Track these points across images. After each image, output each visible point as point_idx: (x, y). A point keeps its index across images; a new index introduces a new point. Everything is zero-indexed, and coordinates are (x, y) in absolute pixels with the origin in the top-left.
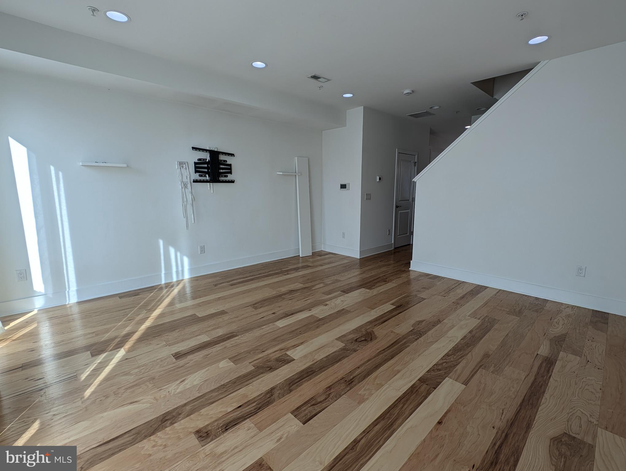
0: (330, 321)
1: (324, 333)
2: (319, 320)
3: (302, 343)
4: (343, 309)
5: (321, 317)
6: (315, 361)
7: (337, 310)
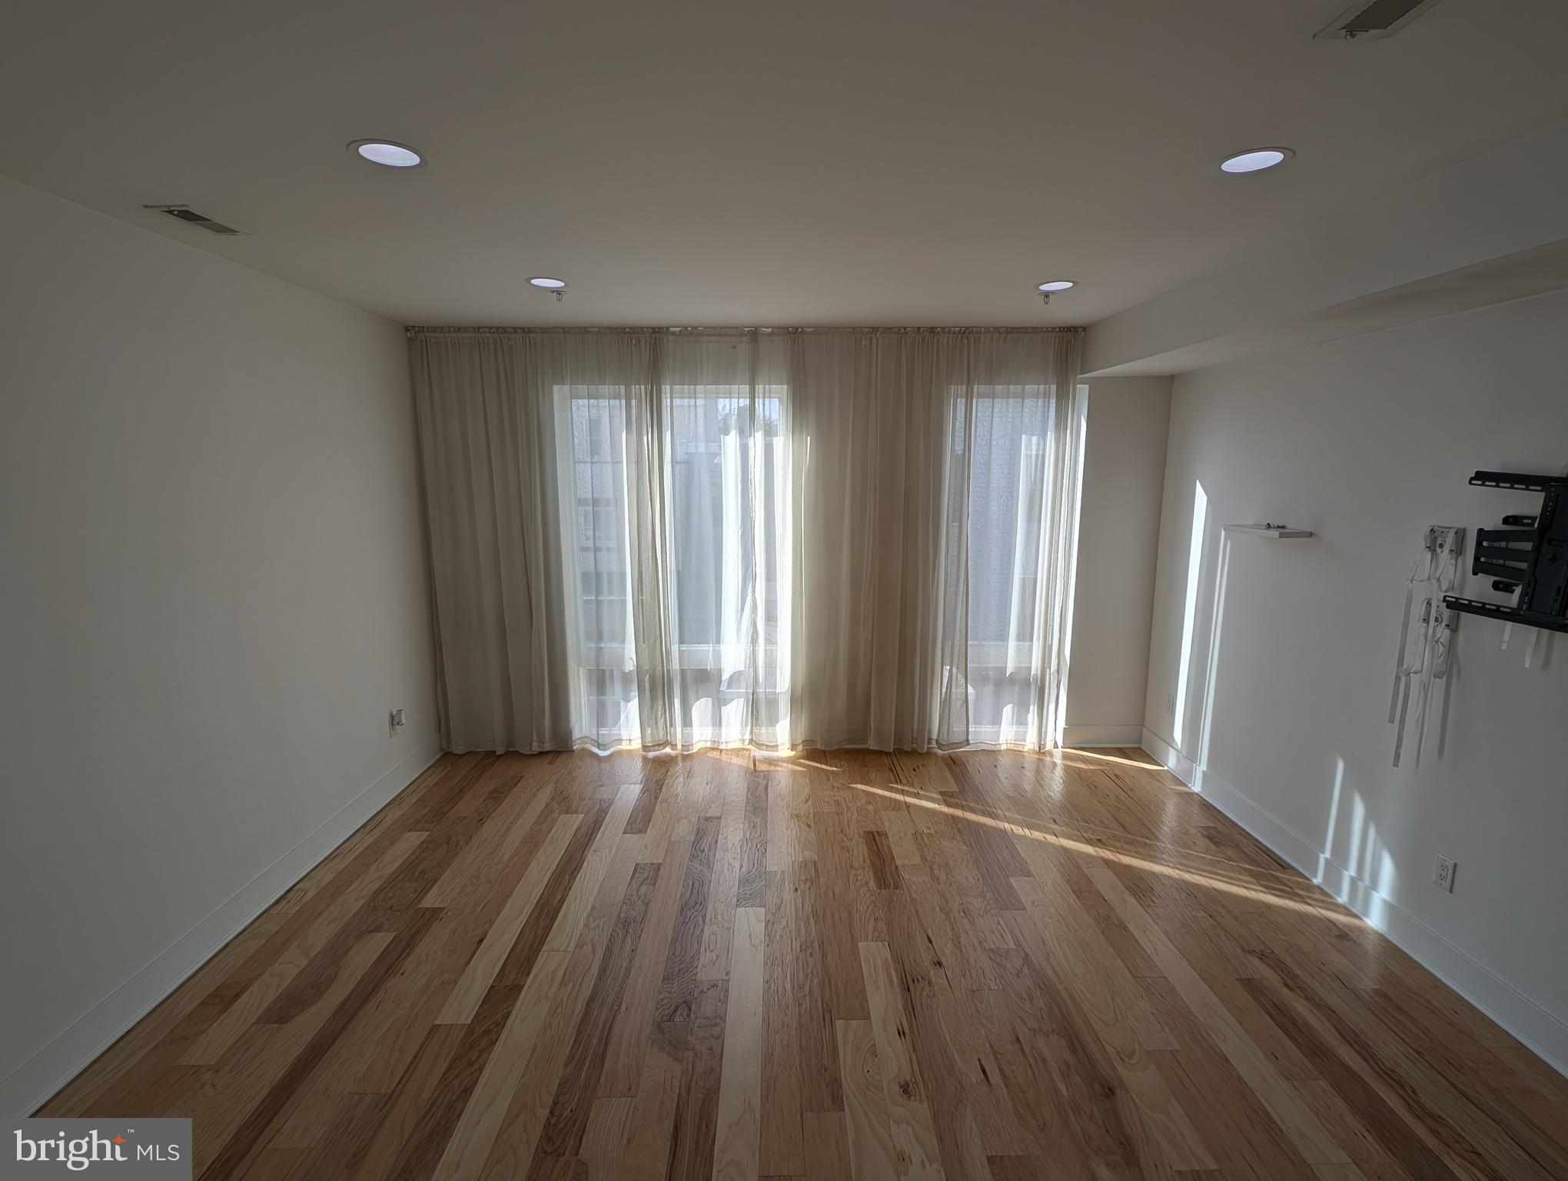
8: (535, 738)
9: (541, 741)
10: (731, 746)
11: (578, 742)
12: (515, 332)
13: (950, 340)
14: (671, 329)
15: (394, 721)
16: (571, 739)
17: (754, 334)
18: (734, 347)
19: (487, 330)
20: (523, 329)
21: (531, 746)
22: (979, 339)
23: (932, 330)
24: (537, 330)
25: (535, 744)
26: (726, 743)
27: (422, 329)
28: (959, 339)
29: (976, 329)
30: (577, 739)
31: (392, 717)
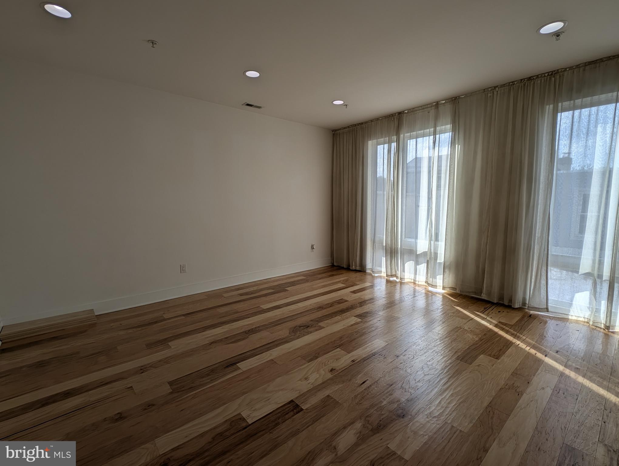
0: (328, 344)
1: (334, 333)
2: (340, 346)
3: (352, 325)
4: (310, 361)
5: (338, 349)
6: (340, 316)
7: (318, 359)
8: (354, 264)
9: (356, 266)
10: (420, 283)
11: (368, 270)
12: (358, 125)
13: (543, 81)
14: (405, 111)
15: (312, 247)
16: (366, 268)
17: (437, 105)
18: (429, 112)
19: (351, 126)
20: (360, 124)
21: (352, 266)
22: (563, 75)
23: (530, 79)
24: (364, 123)
25: (353, 266)
26: (418, 281)
27: (336, 130)
28: (548, 79)
29: (561, 70)
30: (368, 269)
31: (312, 246)
